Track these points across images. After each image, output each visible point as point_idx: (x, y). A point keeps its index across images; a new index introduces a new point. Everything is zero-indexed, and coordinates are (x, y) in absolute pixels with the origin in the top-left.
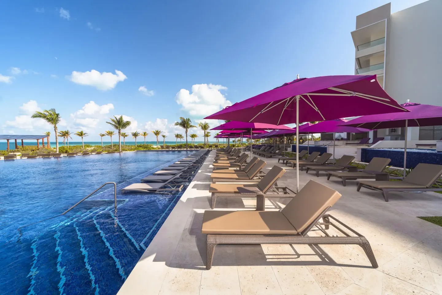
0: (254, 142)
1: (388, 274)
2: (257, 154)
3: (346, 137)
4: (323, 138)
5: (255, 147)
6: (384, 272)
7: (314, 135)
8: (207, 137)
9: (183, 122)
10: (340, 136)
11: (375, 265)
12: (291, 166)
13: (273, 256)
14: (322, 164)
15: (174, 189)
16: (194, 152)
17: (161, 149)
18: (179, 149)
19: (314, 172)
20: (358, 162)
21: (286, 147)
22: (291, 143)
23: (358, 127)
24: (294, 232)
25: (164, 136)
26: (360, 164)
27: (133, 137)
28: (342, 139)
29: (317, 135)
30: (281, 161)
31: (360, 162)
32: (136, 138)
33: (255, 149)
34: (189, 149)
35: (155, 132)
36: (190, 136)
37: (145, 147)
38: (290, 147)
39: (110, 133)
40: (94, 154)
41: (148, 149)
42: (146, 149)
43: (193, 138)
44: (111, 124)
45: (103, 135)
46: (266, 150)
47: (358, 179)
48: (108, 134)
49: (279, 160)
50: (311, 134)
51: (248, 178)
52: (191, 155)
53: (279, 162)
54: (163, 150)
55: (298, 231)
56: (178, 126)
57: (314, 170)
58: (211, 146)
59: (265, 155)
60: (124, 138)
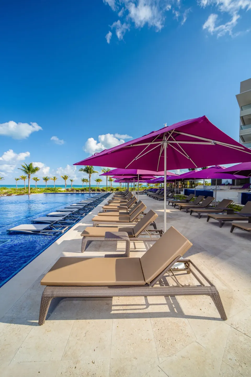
0: (154, 186)
1: (236, 328)
2: (152, 197)
3: (231, 183)
4: (213, 183)
5: (152, 191)
6: (232, 326)
7: (205, 180)
8: (111, 182)
9: (86, 168)
10: (227, 181)
11: (224, 318)
12: (178, 209)
13: (120, 307)
14: (206, 206)
15: (58, 230)
16: (96, 195)
17: (66, 192)
18: (83, 192)
19: (197, 214)
20: (238, 205)
21: (180, 190)
22: (184, 188)
23: (235, 174)
24: (142, 282)
25: (71, 181)
26: (240, 206)
27: (44, 181)
28: (229, 184)
29: (209, 181)
30: (171, 204)
31: (240, 205)
32: (46, 182)
33: (152, 192)
34: (91, 192)
35: (64, 177)
36: (96, 181)
37: (52, 191)
38: (182, 191)
39: (24, 178)
40: (6, 195)
41: (55, 192)
42: (53, 191)
43: (98, 183)
44: (22, 170)
45: (18, 179)
46: (160, 194)
47: (234, 221)
48: (21, 178)
49: (169, 202)
50: (203, 180)
51: (129, 221)
52: (91, 198)
53: (169, 204)
54: (68, 192)
55: (146, 282)
56: (83, 172)
57: (196, 212)
58: (112, 190)
59: (158, 198)
60: (36, 181)
